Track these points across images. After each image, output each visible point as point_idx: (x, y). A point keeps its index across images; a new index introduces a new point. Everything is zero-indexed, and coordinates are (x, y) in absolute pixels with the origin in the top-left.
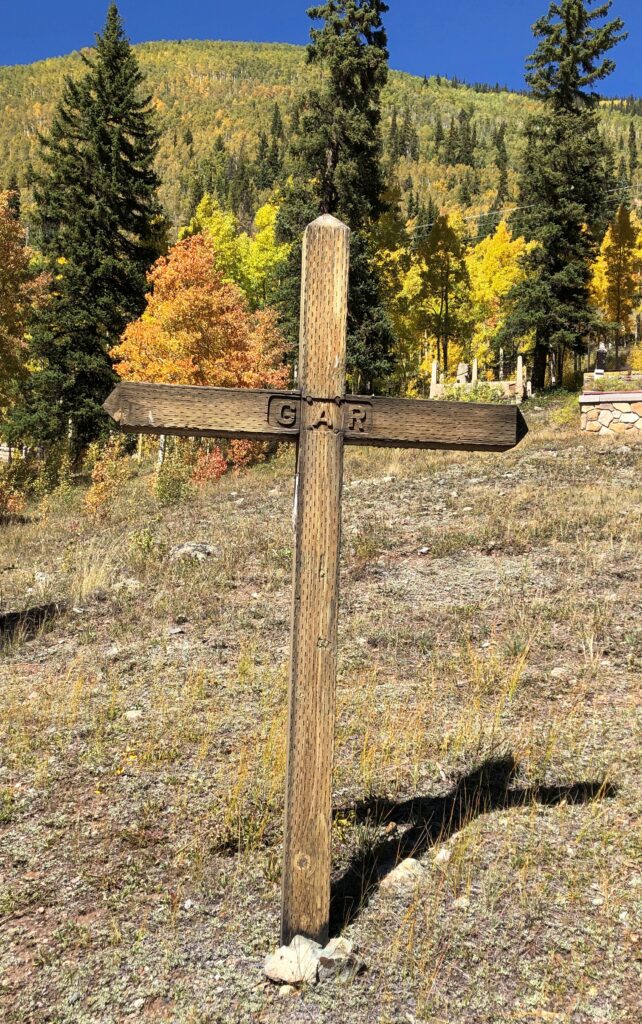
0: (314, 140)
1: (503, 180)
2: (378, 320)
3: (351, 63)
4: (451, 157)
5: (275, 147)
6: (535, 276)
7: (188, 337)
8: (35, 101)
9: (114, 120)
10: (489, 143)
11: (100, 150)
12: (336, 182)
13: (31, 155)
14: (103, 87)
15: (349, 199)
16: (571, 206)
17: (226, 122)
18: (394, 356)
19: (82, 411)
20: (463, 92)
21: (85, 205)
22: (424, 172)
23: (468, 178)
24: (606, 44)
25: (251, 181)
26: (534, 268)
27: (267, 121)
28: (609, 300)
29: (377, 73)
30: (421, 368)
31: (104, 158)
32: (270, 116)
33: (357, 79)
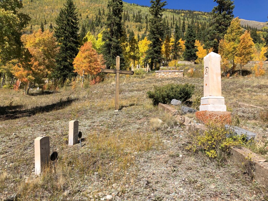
0: (109, 22)
1: (147, 26)
2: (122, 56)
3: (116, 8)
4: (136, 21)
5: (99, 18)
6: (151, 48)
7: (87, 60)
8: (46, 5)
9: (70, 17)
10: (144, 18)
11: (68, 23)
12: (114, 30)
13: (45, 17)
14: (68, 11)
15: (116, 33)
16: (157, 35)
17: (89, 12)
18: (125, 63)
19: (64, 73)
20: (139, 7)
21: (65, 33)
22: (131, 24)
23: (140, 25)
24: (164, 5)
25: (94, 25)
26: (151, 47)
27: (98, 12)
28: (165, 53)
29: (121, 10)
30: (130, 65)
31: (68, 24)
32: (98, 11)
33: (117, 11)
